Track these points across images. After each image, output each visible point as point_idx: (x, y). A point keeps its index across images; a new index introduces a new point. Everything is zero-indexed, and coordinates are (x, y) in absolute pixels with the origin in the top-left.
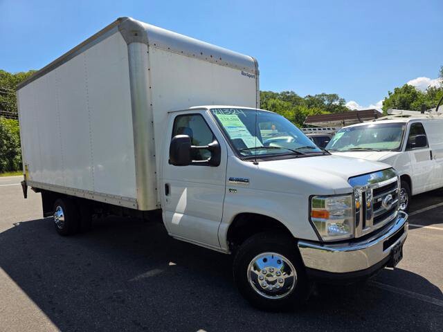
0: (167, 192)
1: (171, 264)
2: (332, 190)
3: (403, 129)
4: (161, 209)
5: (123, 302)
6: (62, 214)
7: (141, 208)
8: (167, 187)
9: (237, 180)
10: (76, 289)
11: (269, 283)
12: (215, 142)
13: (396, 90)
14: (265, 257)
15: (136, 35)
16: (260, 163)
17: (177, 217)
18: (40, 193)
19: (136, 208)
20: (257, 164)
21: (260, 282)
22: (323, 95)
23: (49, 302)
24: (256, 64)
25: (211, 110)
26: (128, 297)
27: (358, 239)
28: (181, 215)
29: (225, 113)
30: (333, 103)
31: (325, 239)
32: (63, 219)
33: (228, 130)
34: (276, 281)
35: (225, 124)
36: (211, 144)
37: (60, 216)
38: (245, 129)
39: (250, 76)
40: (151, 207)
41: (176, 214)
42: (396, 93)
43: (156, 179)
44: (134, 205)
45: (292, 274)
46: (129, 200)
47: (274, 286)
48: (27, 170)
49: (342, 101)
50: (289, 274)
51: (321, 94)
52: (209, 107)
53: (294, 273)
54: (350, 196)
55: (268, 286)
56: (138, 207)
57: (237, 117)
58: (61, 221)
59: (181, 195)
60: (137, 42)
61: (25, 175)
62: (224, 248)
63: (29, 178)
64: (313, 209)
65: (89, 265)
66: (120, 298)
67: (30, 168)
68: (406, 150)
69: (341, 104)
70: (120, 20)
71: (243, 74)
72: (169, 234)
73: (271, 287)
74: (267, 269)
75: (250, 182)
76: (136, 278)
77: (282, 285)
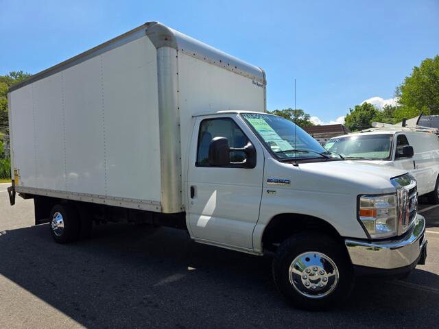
0: (193, 195)
1: (190, 268)
2: (379, 189)
3: (391, 140)
4: (185, 212)
5: (156, 306)
6: (62, 220)
7: (166, 211)
8: (193, 190)
9: (277, 181)
10: (99, 295)
11: (312, 281)
12: (249, 144)
13: (357, 107)
14: (306, 257)
15: (166, 39)
16: (299, 165)
17: (204, 220)
18: (33, 199)
19: (159, 211)
20: (298, 166)
21: (304, 281)
22: (290, 110)
23: (76, 309)
24: (264, 75)
25: (241, 114)
26: (160, 302)
27: (400, 236)
28: (209, 218)
29: (254, 118)
30: (299, 118)
31: (373, 237)
32: (62, 225)
33: (261, 133)
34: (319, 280)
35: (257, 128)
36: (246, 147)
37: (59, 222)
38: (274, 133)
39: (259, 85)
40: (176, 210)
41: (202, 217)
42: (356, 110)
43: (181, 182)
44: (157, 208)
45: (334, 273)
46: (152, 203)
47: (317, 285)
48: (16, 175)
49: (307, 117)
50: (332, 273)
51: (287, 109)
52: (239, 112)
53: (336, 272)
54: (394, 196)
55: (311, 285)
56: (162, 209)
57: (264, 122)
58: (61, 228)
59: (210, 197)
60: (167, 46)
61: (13, 181)
62: (257, 249)
63: (19, 183)
64: (361, 208)
65: (103, 271)
66: (151, 302)
67: (21, 173)
68: (395, 160)
69: (306, 119)
70: (148, 24)
71: (254, 83)
72: (192, 237)
73: (314, 286)
74: (310, 268)
75: (291, 183)
76: (159, 283)
77: (325, 283)
